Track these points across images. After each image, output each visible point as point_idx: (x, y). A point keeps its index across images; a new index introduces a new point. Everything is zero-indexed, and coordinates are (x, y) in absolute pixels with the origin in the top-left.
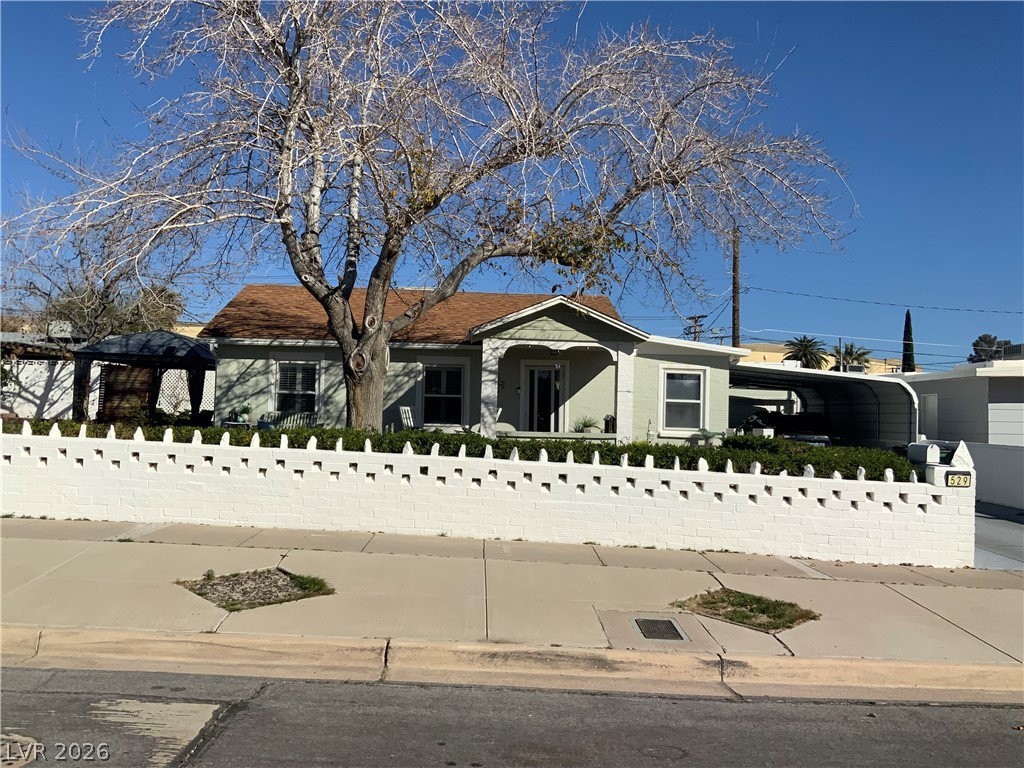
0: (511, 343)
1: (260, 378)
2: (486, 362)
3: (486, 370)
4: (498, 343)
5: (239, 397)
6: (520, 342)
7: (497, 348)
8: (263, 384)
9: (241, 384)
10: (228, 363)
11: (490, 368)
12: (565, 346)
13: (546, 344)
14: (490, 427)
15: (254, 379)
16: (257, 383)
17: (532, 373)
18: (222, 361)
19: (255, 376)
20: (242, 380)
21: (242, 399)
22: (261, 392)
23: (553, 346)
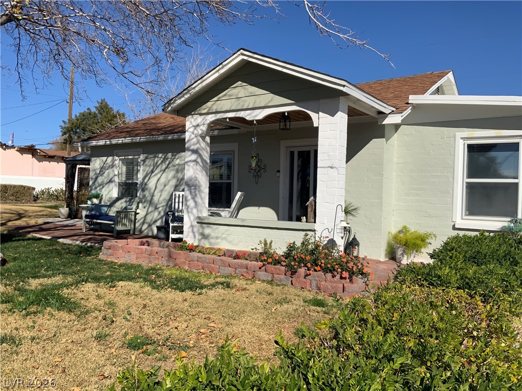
0: (211, 118)
1: (110, 170)
2: (188, 141)
3: (189, 150)
4: (199, 119)
5: (101, 185)
6: (219, 116)
7: (198, 125)
8: (111, 176)
9: (102, 175)
10: (96, 160)
11: (192, 147)
12: (261, 115)
13: (241, 114)
14: (192, 212)
15: (107, 171)
16: (109, 174)
17: (292, 153)
18: (93, 159)
19: (107, 169)
20: (102, 173)
21: (101, 187)
22: (111, 181)
23: (249, 116)
